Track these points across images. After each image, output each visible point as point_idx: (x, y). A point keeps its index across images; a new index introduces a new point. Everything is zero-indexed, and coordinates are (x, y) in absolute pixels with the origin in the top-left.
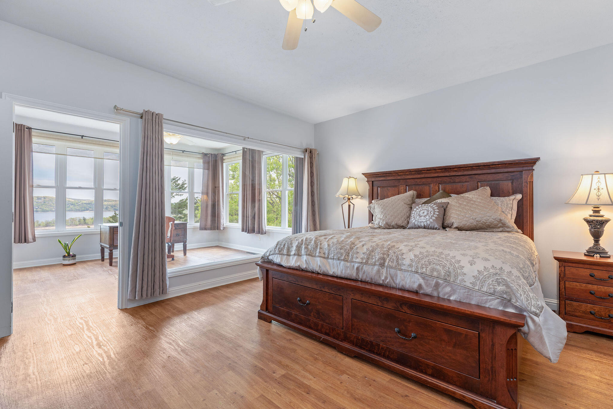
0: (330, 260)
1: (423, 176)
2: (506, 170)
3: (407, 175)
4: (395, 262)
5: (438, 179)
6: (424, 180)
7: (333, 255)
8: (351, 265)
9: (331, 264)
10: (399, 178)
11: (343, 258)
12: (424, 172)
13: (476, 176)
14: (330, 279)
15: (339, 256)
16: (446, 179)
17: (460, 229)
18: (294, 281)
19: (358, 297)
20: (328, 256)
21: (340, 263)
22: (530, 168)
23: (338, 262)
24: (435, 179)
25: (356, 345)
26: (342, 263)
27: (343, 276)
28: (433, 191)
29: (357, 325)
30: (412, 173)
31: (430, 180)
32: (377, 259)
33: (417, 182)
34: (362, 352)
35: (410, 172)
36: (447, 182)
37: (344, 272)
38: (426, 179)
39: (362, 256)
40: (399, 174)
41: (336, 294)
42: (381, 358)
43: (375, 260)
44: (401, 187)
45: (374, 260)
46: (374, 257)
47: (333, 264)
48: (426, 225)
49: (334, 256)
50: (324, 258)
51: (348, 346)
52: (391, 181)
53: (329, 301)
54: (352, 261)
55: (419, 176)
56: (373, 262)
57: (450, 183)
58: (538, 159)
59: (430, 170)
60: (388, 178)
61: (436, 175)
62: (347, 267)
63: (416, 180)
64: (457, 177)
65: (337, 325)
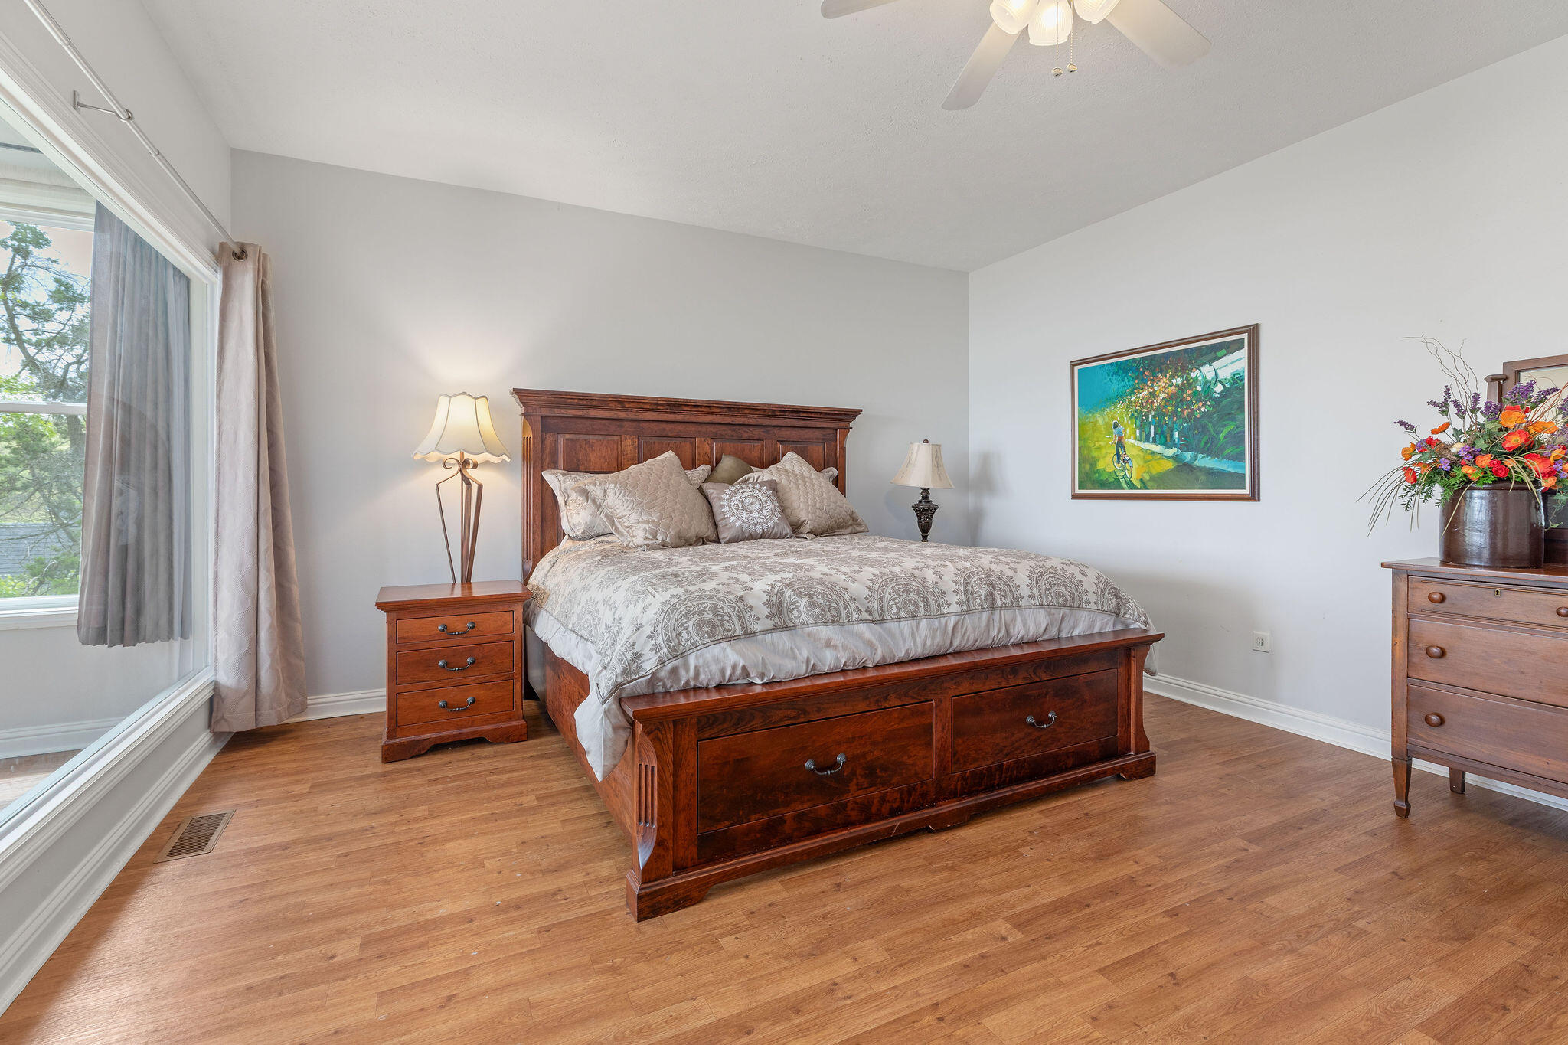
0: (893, 625)
1: (679, 417)
2: (818, 424)
3: (646, 410)
4: (1009, 595)
5: (709, 429)
6: (680, 427)
7: (895, 610)
8: (940, 622)
9: (897, 632)
10: (623, 415)
11: (922, 611)
12: (686, 408)
13: (776, 430)
14: (896, 670)
15: (912, 608)
16: (725, 431)
17: (817, 533)
18: (791, 719)
19: (966, 687)
20: (882, 614)
21: (918, 625)
22: (845, 425)
23: (914, 623)
24: (704, 428)
25: (971, 793)
26: (924, 623)
27: (928, 652)
28: (699, 454)
29: (962, 751)
30: (659, 407)
31: (692, 428)
32: (983, 597)
33: (664, 430)
34: (982, 798)
35: (656, 404)
36: (727, 437)
37: (929, 643)
38: (684, 426)
39: (955, 598)
40: (627, 406)
41: (916, 701)
42: (1013, 788)
43: (981, 599)
44: (626, 439)
45: (978, 601)
46: (975, 595)
47: (901, 632)
48: (766, 530)
49: (898, 613)
50: (874, 621)
51: (957, 805)
52: (600, 421)
53: (901, 726)
54: (940, 614)
55: (672, 417)
56: (979, 605)
57: (731, 439)
58: (858, 412)
59: (698, 406)
60: (593, 413)
61: (707, 419)
62: (935, 631)
63: (664, 426)
64: (744, 428)
65: (919, 776)
